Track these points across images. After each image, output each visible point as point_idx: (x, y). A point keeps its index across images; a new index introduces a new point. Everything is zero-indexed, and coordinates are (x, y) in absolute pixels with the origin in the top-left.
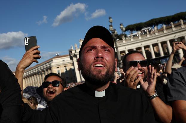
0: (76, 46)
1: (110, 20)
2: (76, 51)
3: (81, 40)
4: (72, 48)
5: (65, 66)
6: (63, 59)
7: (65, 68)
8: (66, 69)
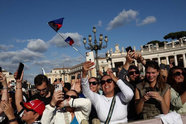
0: (112, 50)
2: (111, 54)
3: (116, 45)
4: (108, 52)
5: (103, 68)
6: (102, 61)
7: (103, 69)
8: (104, 71)
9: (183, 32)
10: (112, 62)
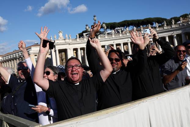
0: (55, 37)
1: (95, 18)
3: (60, 32)
9: (115, 23)
10: (56, 49)
